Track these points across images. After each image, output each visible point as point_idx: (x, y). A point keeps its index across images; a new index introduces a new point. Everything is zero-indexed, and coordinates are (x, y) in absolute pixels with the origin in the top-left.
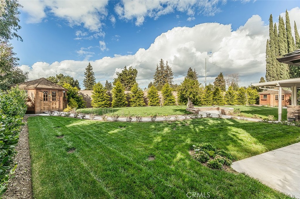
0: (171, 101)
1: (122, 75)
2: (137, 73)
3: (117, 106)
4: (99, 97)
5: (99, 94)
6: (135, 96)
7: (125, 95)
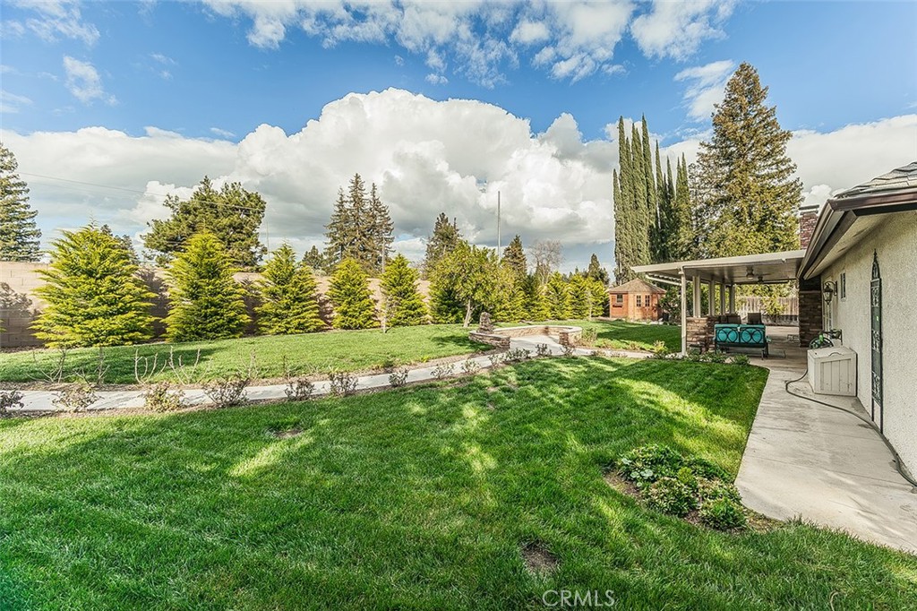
0: (413, 310)
1: (195, 209)
2: (263, 208)
3: (199, 335)
4: (89, 296)
5: (93, 280)
6: (280, 292)
7: (237, 291)
